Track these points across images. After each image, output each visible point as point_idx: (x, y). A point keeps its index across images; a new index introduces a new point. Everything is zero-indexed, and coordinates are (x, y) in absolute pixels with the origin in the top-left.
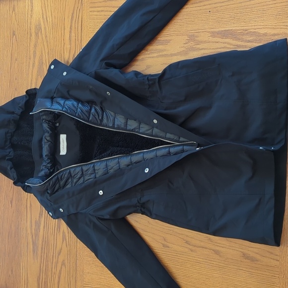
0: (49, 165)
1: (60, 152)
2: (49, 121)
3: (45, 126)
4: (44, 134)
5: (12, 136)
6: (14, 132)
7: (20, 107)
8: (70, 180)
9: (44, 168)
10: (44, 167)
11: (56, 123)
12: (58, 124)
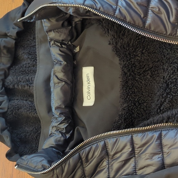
0: (63, 126)
1: (82, 101)
2: (62, 43)
3: (55, 52)
4: (53, 68)
5: (6, 75)
6: (9, 69)
7: (15, 24)
8: (105, 163)
9: (53, 131)
10: (55, 129)
11: (75, 47)
12: (77, 49)
